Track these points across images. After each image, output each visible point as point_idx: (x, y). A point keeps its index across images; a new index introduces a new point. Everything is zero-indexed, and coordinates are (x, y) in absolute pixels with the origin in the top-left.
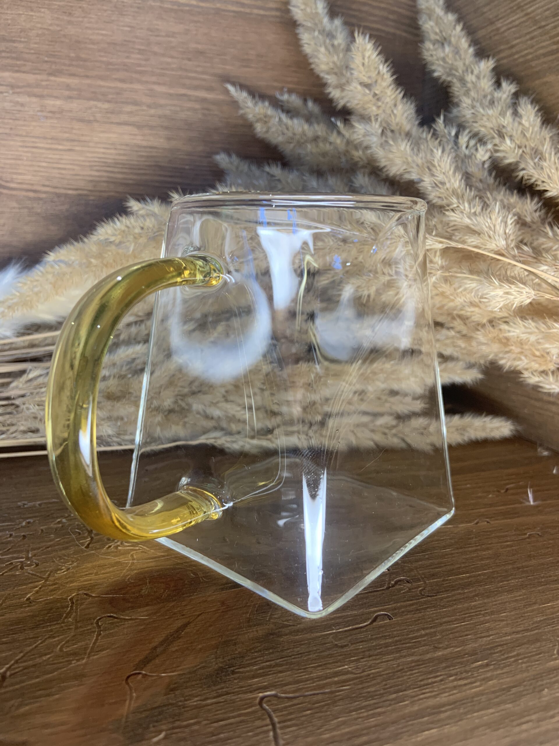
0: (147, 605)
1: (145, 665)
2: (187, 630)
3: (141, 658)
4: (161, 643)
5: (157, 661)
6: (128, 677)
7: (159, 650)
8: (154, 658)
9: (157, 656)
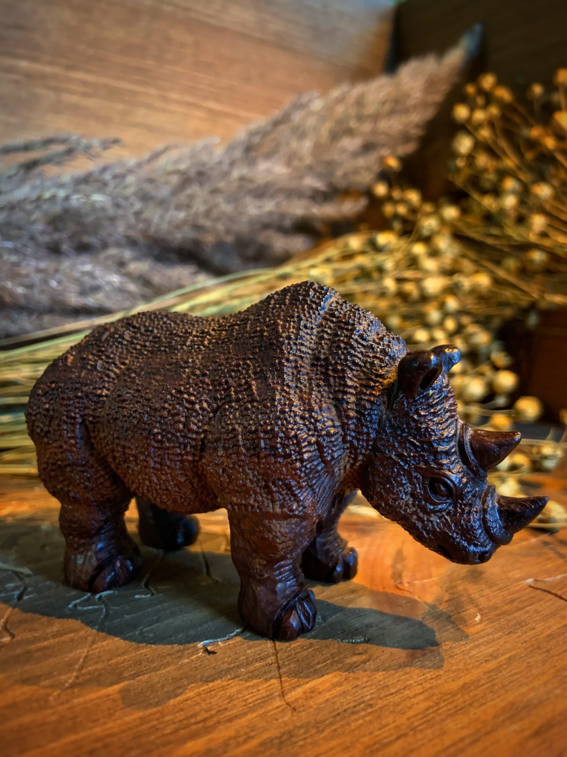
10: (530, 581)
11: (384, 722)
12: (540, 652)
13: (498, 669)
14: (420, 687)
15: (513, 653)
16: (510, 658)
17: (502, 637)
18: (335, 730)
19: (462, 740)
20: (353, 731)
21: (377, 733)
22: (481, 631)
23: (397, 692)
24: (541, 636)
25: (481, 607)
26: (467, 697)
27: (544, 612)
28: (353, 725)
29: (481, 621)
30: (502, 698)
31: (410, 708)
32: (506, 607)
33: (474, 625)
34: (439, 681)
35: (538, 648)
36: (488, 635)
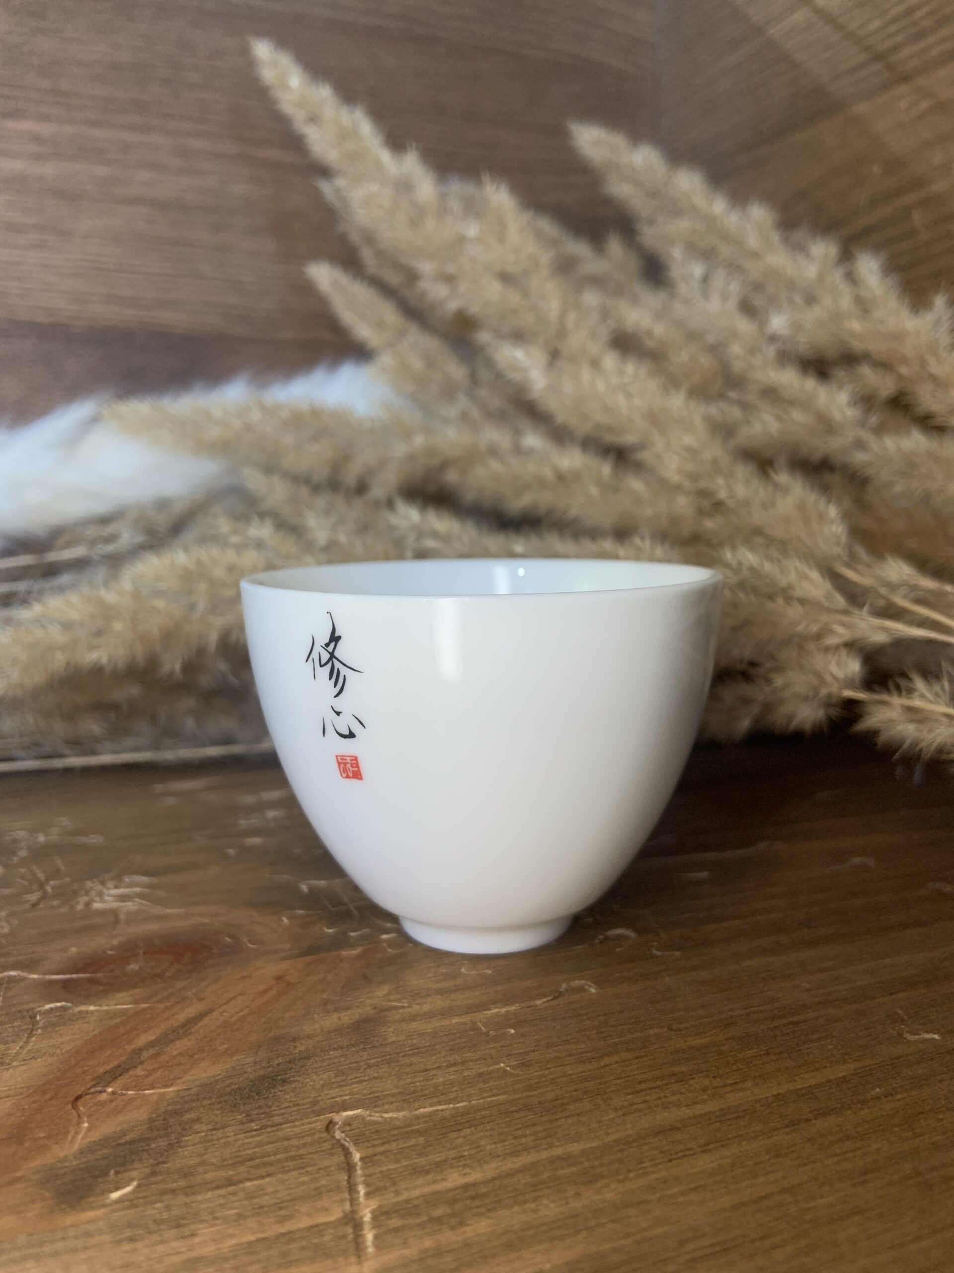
0: (134, 986)
1: (115, 1078)
2: (205, 1021)
3: (110, 1066)
4: (152, 1044)
5: (139, 1071)
6: (78, 1098)
7: (145, 1055)
8: (135, 1067)
9: (142, 1063)
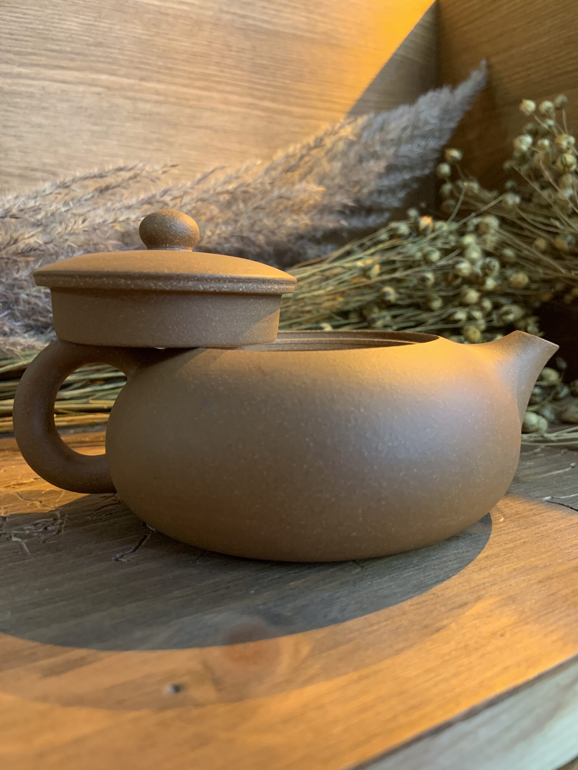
10: (548, 498)
11: (427, 574)
12: (549, 539)
13: (515, 547)
14: (454, 556)
15: (527, 539)
16: (524, 542)
17: (519, 530)
18: (393, 577)
19: (484, 584)
20: (405, 578)
21: (423, 579)
22: (503, 527)
23: (437, 559)
24: (552, 530)
25: (505, 513)
26: (489, 562)
27: (555, 516)
28: (405, 575)
29: (504, 521)
30: (515, 563)
31: (447, 567)
32: (526, 514)
33: (498, 524)
34: (469, 554)
35: (548, 536)
36: (509, 529)
